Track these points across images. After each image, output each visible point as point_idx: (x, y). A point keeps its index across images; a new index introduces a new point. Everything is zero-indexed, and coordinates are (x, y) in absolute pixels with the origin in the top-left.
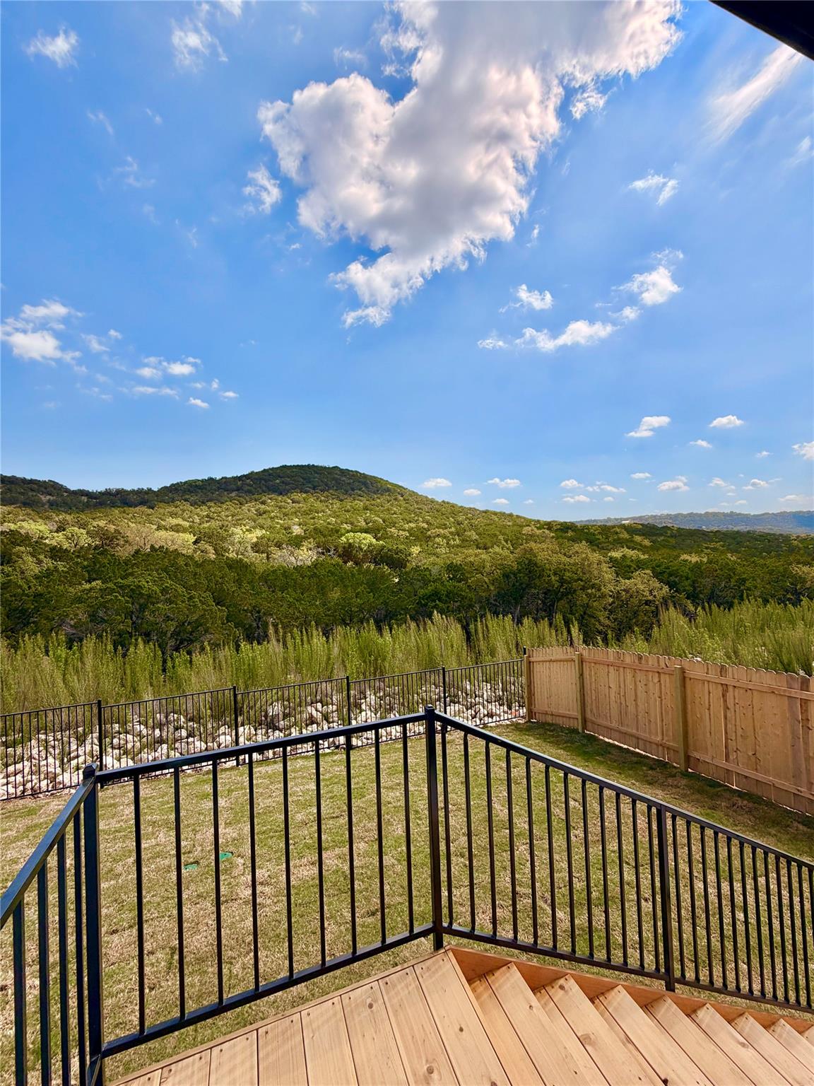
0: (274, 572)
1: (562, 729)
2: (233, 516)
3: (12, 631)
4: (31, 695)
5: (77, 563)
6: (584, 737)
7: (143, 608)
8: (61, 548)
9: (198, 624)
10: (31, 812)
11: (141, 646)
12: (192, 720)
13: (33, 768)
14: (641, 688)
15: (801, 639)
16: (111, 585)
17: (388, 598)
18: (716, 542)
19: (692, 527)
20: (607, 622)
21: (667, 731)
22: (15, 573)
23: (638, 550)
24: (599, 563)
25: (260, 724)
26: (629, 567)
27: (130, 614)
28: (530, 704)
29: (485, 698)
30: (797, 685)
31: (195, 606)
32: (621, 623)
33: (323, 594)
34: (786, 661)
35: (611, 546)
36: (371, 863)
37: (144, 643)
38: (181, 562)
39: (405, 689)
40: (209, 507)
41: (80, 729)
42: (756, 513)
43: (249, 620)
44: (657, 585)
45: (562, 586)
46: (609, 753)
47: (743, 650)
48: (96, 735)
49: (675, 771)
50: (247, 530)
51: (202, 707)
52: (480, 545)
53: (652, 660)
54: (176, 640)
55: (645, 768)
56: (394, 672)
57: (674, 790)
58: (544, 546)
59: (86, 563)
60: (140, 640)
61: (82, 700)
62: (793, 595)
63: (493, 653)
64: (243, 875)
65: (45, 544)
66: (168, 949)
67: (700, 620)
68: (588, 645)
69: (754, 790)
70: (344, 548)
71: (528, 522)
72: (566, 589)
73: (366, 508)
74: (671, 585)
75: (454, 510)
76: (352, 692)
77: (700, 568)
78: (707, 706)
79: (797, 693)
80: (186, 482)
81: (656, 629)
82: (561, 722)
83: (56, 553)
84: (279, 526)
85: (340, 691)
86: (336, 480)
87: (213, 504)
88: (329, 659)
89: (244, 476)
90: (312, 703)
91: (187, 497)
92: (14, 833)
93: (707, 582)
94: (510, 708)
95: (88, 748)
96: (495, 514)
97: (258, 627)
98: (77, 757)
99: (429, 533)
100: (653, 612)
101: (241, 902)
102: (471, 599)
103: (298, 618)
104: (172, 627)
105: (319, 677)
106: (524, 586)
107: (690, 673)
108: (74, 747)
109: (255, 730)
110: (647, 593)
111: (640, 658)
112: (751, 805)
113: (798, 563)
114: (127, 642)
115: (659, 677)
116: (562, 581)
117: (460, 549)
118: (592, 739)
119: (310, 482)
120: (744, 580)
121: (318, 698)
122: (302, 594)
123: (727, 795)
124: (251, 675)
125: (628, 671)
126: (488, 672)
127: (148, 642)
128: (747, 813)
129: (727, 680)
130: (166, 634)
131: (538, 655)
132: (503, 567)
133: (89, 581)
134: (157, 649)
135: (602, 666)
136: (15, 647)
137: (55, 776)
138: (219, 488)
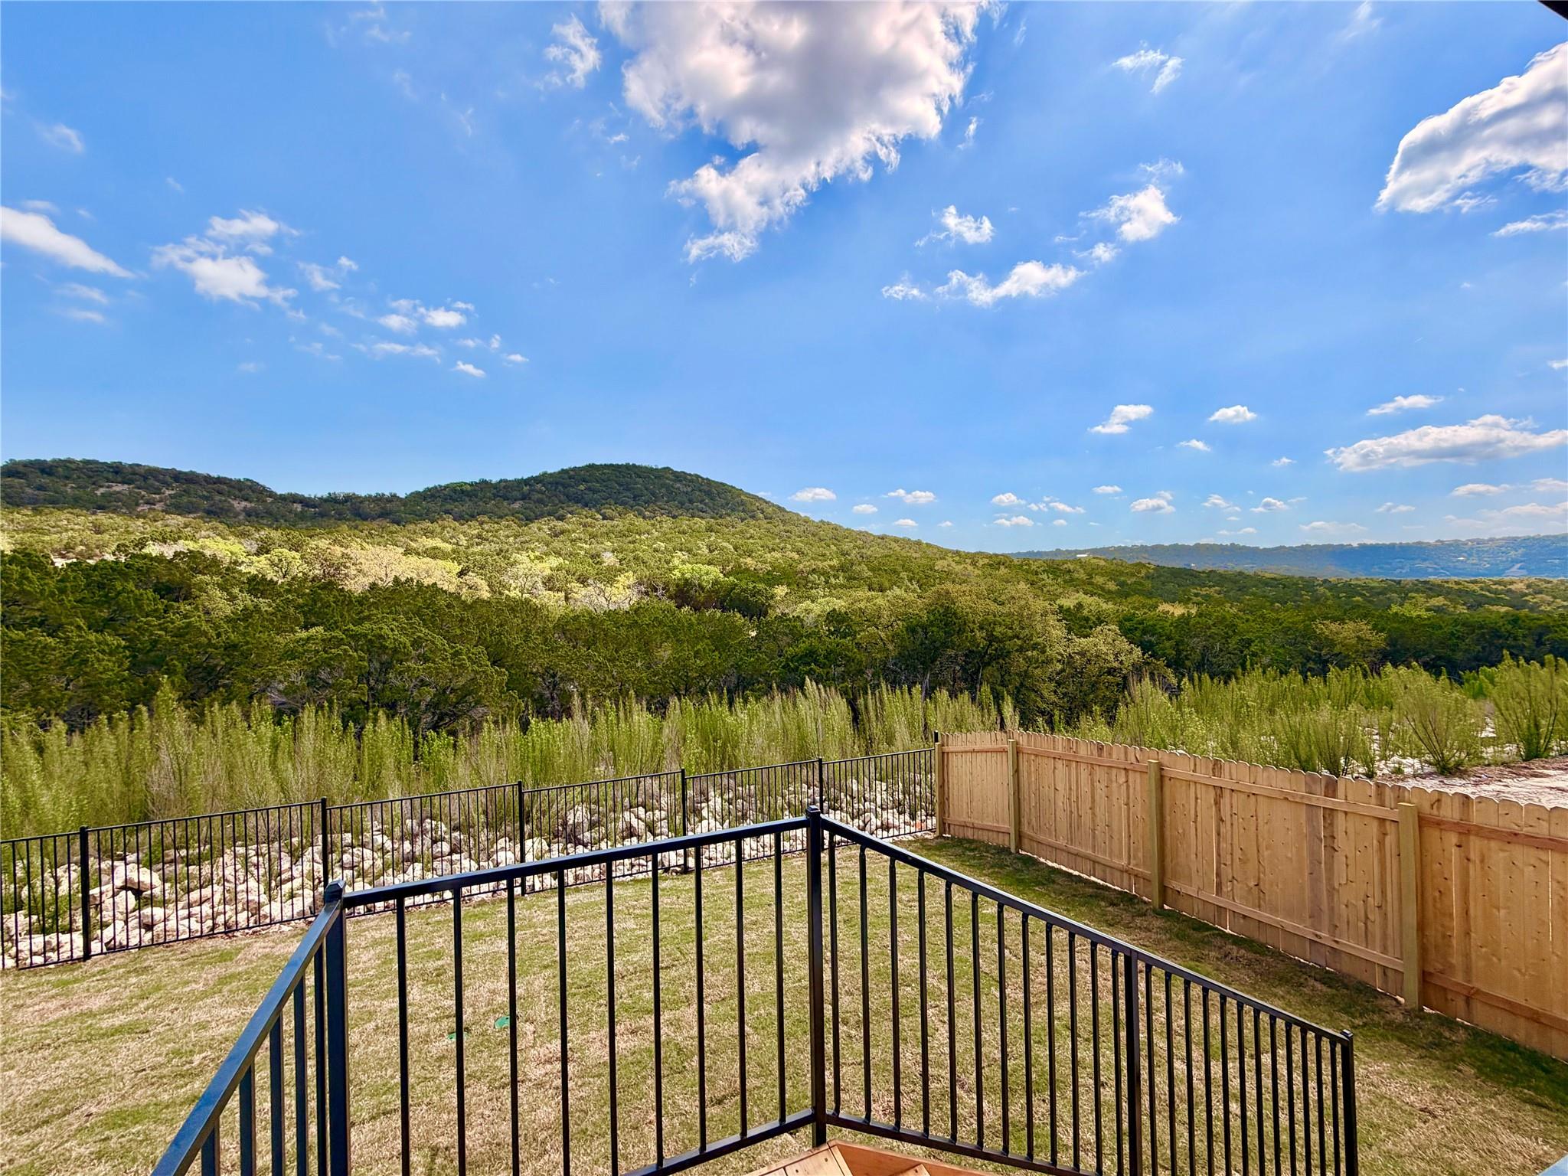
0: (576, 618)
1: (988, 848)
2: (516, 537)
3: (193, 697)
4: (224, 789)
5: (288, 601)
6: (1016, 858)
7: (386, 667)
8: (264, 579)
9: (465, 692)
10: (225, 957)
11: (383, 720)
12: (457, 828)
13: (227, 895)
14: (1100, 793)
15: (1326, 727)
16: (338, 634)
17: (741, 659)
18: (1210, 587)
19: (1178, 564)
20: (1054, 698)
21: (1136, 850)
22: (196, 613)
23: (1099, 596)
24: (1044, 614)
25: (556, 836)
26: (1087, 619)
27: (365, 677)
28: (943, 811)
29: (879, 803)
30: (1320, 788)
31: (461, 666)
32: (1072, 699)
33: (647, 652)
34: (1303, 757)
35: (1061, 590)
36: (716, 1032)
37: (388, 717)
38: (441, 602)
39: (765, 788)
40: (481, 523)
41: (295, 840)
42: (1267, 547)
43: (540, 687)
44: (1127, 647)
45: (991, 645)
46: (1054, 882)
47: (1245, 737)
48: (319, 848)
49: (1145, 908)
50: (537, 558)
51: (472, 810)
52: (875, 586)
53: (1118, 751)
54: (434, 714)
55: (1103, 904)
56: (750, 765)
57: (1143, 934)
58: (965, 588)
59: (301, 601)
60: (380, 713)
61: (299, 798)
62: (1316, 663)
63: (890, 740)
64: (533, 1047)
65: (240, 572)
66: (426, 1150)
67: (1184, 696)
68: (1027, 729)
69: (1255, 935)
70: (678, 585)
71: (943, 554)
72: (996, 650)
73: (710, 529)
74: (1146, 647)
75: (838, 535)
76: (690, 793)
77: (1187, 624)
78: (1193, 816)
79: (1320, 800)
80: (447, 487)
81: (1122, 709)
82: (986, 838)
83: (257, 585)
84: (582, 553)
85: (671, 790)
86: (668, 487)
87: (486, 519)
88: (656, 744)
89: (532, 478)
90: (631, 807)
91: (448, 507)
92: (200, 987)
93: (1197, 643)
94: (913, 817)
95: (307, 867)
96: (896, 540)
97: (553, 698)
98: (292, 879)
99: (801, 566)
100: (1118, 685)
101: (531, 1084)
102: (860, 662)
103: (610, 686)
104: (428, 695)
105: (641, 771)
106: (938, 644)
107: (1171, 771)
108: (286, 865)
109: (549, 845)
110: (1111, 658)
111: (1101, 748)
112: (1250, 955)
113: (1326, 618)
114: (361, 717)
115: (1127, 776)
116: (991, 638)
117: (845, 591)
118: (1030, 862)
119: (628, 490)
120: (1250, 642)
121: (640, 799)
122: (617, 652)
123: (1218, 941)
124: (545, 765)
125: (1083, 766)
126: (884, 766)
127: (393, 716)
128: (1244, 966)
129: (1224, 781)
130: (418, 704)
131: (957, 743)
132: (905, 617)
133: (306, 628)
134: (406, 726)
135: (1046, 760)
136: (199, 719)
137: (259, 906)
138: (495, 496)
